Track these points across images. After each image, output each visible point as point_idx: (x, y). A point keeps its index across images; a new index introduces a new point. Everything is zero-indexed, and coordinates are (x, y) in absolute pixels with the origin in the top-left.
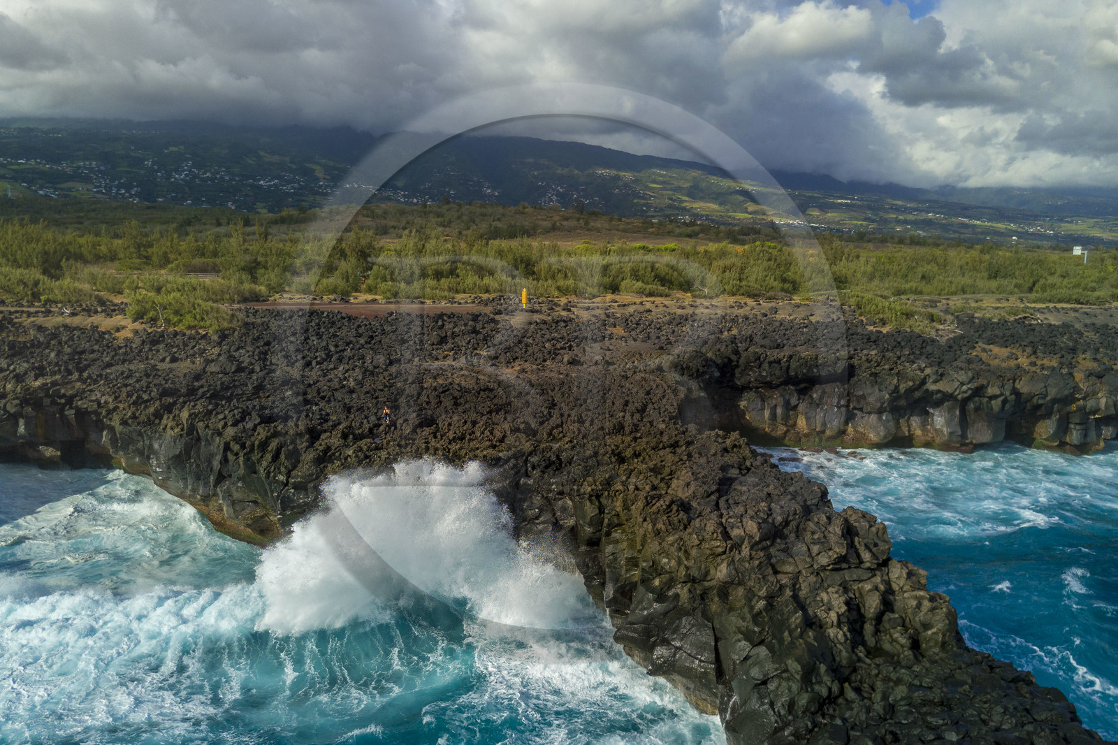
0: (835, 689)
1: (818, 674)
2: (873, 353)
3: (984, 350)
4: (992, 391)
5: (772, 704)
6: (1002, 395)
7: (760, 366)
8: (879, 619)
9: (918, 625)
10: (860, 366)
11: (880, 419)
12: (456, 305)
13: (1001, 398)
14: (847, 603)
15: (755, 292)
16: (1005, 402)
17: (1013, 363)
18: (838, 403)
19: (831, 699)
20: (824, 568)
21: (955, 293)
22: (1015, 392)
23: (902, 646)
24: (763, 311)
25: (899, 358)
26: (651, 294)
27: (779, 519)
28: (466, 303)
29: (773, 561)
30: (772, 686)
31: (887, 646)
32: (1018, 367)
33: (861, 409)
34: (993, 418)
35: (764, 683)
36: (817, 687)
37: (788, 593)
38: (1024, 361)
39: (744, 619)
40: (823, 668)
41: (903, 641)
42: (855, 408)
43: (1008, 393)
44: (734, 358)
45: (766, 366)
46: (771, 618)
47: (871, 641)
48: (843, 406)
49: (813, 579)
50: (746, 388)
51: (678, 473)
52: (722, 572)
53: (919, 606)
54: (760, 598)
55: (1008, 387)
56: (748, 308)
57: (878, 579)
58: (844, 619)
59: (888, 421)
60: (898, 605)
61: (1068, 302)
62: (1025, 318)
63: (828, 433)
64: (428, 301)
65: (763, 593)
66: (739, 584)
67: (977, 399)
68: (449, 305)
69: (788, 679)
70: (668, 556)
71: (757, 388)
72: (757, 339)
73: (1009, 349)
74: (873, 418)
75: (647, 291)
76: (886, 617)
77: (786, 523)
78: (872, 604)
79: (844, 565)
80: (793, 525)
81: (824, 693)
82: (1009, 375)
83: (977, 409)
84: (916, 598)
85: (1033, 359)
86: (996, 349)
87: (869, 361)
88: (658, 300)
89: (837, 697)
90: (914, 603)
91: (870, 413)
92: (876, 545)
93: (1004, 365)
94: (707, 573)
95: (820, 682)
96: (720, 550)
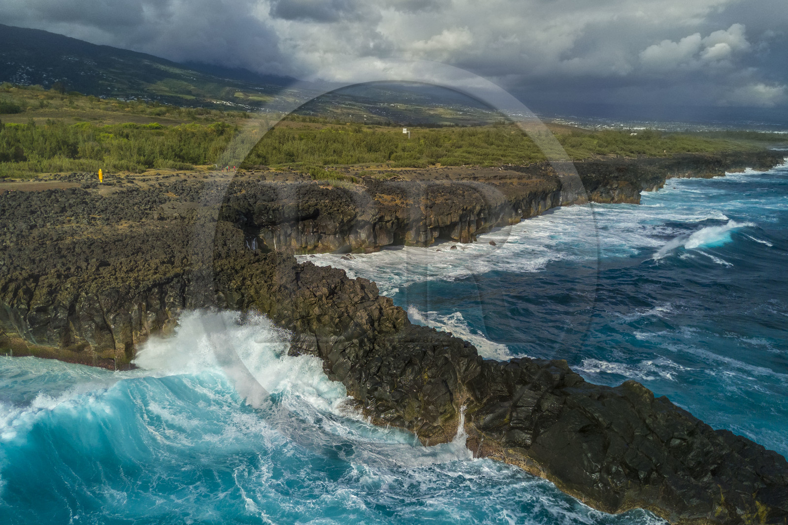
0: (371, 347)
1: (365, 343)
2: (327, 201)
3: (380, 197)
4: (387, 218)
5: (349, 358)
6: (391, 220)
7: (268, 213)
8: (379, 319)
9: (394, 319)
10: (322, 209)
11: (335, 237)
12: (43, 182)
13: (391, 222)
14: (368, 315)
15: (250, 166)
16: (393, 223)
17: (394, 203)
18: (313, 230)
19: (371, 351)
20: (356, 303)
21: (355, 163)
22: (397, 218)
23: (390, 328)
24: (257, 178)
25: (341, 203)
26: (181, 169)
27: (333, 286)
28: (50, 180)
29: (336, 303)
30: (347, 351)
31: (384, 329)
32: (397, 205)
33: (325, 233)
34: (388, 232)
35: (344, 351)
36: (365, 348)
37: (346, 314)
38: (398, 202)
39: (332, 327)
40: (366, 340)
41: (390, 325)
42: (321, 233)
43: (394, 219)
44: (250, 208)
45: (271, 212)
46: (342, 325)
47: (378, 329)
48: (315, 232)
49: (353, 308)
50: (261, 226)
51: (274, 273)
52: (317, 310)
53: (393, 312)
54: (336, 318)
55: (394, 216)
56: (247, 177)
57: (376, 304)
58: (368, 321)
59: (339, 238)
60: (385, 313)
61: (410, 167)
62: (395, 178)
63: (309, 247)
64: (18, 180)
65: (336, 316)
66: (325, 315)
67: (380, 223)
68: (37, 182)
69: (354, 347)
70: (286, 309)
71: (267, 225)
72: (259, 195)
73: (391, 196)
74: (332, 237)
75: (178, 167)
76: (382, 319)
77: (336, 287)
78: (376, 314)
79: (364, 301)
80: (338, 288)
81: (368, 349)
82: (393, 210)
83: (381, 228)
84: (391, 309)
85: (402, 200)
86: (385, 196)
87: (326, 206)
88: (188, 173)
89: (372, 350)
90: (391, 311)
91: (329, 235)
92: (373, 291)
93: (390, 204)
94: (309, 312)
95: (365, 345)
96: (314, 302)
